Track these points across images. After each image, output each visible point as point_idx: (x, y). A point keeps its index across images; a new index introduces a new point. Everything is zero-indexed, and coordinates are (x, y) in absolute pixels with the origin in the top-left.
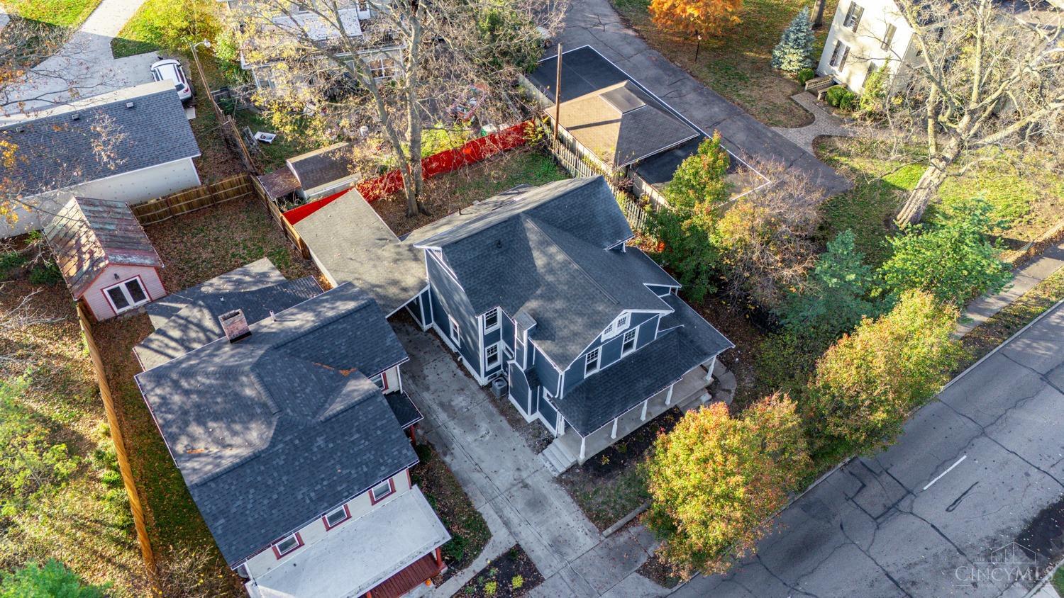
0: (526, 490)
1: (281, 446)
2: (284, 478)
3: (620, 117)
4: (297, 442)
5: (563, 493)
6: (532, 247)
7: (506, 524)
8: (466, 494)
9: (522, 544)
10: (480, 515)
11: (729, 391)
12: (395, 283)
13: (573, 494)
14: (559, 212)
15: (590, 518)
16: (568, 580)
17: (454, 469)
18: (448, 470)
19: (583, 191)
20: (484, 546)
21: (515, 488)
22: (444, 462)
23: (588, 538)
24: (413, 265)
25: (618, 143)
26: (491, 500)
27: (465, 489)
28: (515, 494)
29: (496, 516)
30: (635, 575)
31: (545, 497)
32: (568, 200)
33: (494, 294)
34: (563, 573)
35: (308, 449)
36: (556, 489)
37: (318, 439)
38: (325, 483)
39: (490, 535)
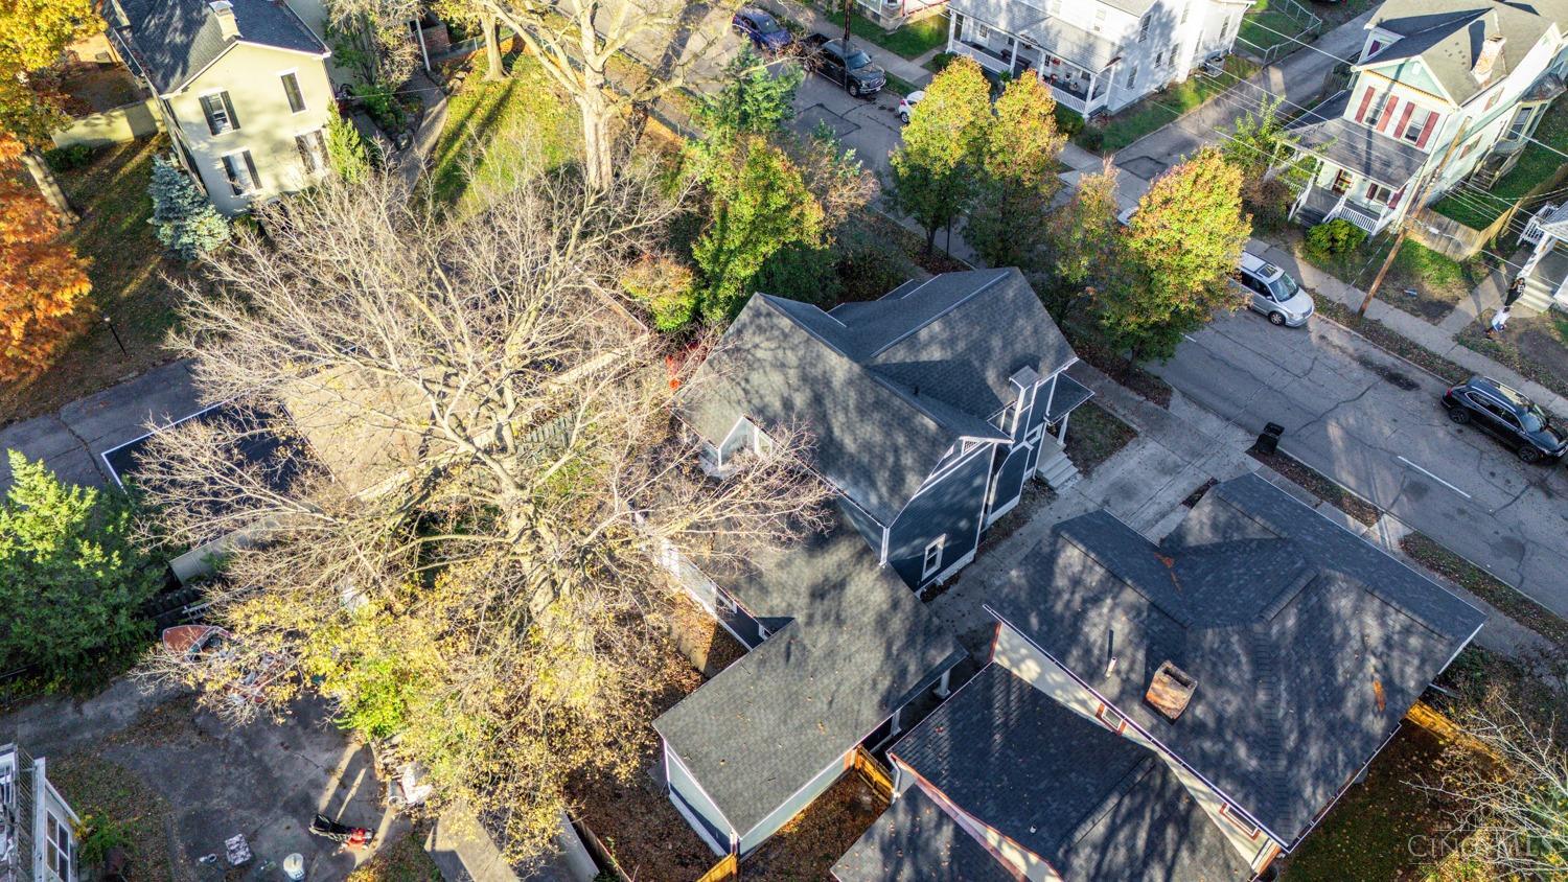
0: (1111, 502)
5: (1101, 468)
6: (913, 359)
7: (1163, 515)
9: (1180, 500)
12: (882, 622)
13: (1101, 460)
15: (1125, 444)
16: (1203, 460)
23: (1148, 447)
24: (851, 591)
30: (1170, 409)
31: (1113, 485)
34: (1198, 464)
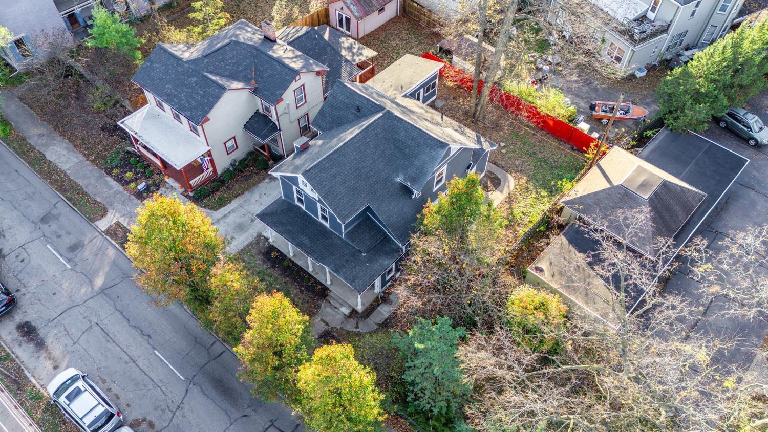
0: (250, 221)
1: (187, 66)
2: (173, 76)
3: (615, 184)
4: (191, 71)
5: (250, 239)
7: (225, 216)
8: (243, 194)
10: (230, 203)
11: (357, 327)
13: (250, 244)
14: (404, 132)
17: (260, 185)
18: (259, 182)
19: (429, 139)
20: (209, 208)
21: (250, 216)
22: (264, 179)
25: (588, 195)
26: (241, 206)
27: (246, 193)
28: (246, 216)
29: (229, 210)
31: (246, 231)
32: (415, 134)
33: (327, 126)
35: (189, 77)
36: (252, 236)
37: (195, 78)
38: (176, 93)
39: (216, 210)
